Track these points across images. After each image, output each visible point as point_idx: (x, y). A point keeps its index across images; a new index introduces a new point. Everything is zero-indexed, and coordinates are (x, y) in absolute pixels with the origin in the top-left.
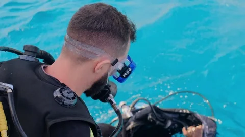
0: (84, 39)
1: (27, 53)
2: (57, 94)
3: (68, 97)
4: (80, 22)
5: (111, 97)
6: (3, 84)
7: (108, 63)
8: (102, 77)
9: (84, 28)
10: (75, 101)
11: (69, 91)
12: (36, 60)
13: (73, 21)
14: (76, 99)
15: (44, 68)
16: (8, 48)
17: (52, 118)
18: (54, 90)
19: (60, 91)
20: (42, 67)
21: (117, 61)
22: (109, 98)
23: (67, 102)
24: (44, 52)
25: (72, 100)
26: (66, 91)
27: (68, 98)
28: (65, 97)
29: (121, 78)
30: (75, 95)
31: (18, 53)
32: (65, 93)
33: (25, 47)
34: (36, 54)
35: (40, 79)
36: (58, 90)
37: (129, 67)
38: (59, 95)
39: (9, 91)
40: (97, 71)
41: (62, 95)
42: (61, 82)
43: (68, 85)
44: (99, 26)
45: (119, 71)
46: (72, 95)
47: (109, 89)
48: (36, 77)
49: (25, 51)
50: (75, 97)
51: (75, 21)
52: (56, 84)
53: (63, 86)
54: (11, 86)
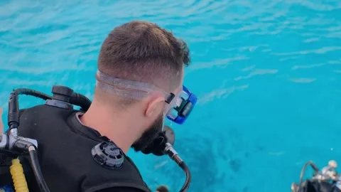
0: (125, 73)
1: (57, 97)
2: (96, 151)
3: (112, 155)
4: (115, 52)
5: (169, 147)
6: (24, 139)
7: (162, 101)
8: (156, 121)
9: (122, 59)
10: (121, 161)
11: (112, 147)
12: (68, 105)
13: (104, 53)
14: (123, 157)
15: (80, 116)
16: (31, 91)
17: (89, 185)
18: (93, 146)
19: (101, 147)
20: (77, 115)
21: (172, 96)
22: (167, 149)
23: (110, 161)
24: (80, 95)
25: (117, 160)
26: (109, 147)
27: (111, 157)
28: (107, 155)
29: (180, 118)
30: (121, 153)
31: (45, 98)
32: (108, 149)
33: (53, 88)
34: (69, 99)
35: (74, 131)
36: (97, 147)
37: (188, 101)
38: (99, 153)
39: (31, 149)
40: (149, 114)
41: (104, 152)
42: (102, 135)
43: (111, 138)
44: (142, 54)
45: (177, 109)
46: (117, 152)
47: (164, 136)
48: (68, 129)
49: (54, 93)
50: (121, 154)
51: (107, 52)
52: (95, 137)
53: (105, 141)
54: (35, 142)
